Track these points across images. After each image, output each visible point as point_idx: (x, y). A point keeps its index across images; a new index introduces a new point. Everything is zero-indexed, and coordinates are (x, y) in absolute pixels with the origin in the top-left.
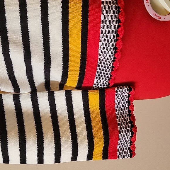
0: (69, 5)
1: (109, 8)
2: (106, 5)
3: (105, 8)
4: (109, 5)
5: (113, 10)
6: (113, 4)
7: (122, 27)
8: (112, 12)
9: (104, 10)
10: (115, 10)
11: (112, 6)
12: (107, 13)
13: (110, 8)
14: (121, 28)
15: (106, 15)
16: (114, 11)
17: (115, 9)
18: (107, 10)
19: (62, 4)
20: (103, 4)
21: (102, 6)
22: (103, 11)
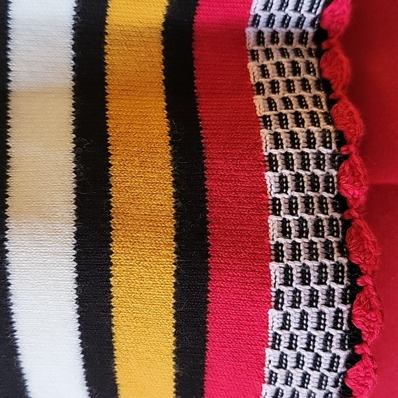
0: (114, 270)
1: (305, 279)
2: (291, 264)
3: (288, 280)
4: (308, 263)
5: (325, 287)
6: (327, 257)
7: (367, 361)
8: (322, 298)
9: (283, 288)
10: (334, 285)
11: (322, 266)
12: (300, 302)
13: (313, 279)
14: (365, 368)
15: (290, 311)
16: (330, 293)
17: (336, 281)
18: (299, 287)
19: (79, 269)
20: (277, 260)
21: (275, 268)
22: (279, 292)
